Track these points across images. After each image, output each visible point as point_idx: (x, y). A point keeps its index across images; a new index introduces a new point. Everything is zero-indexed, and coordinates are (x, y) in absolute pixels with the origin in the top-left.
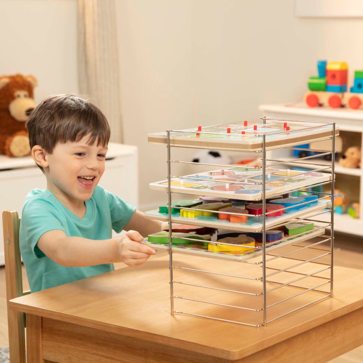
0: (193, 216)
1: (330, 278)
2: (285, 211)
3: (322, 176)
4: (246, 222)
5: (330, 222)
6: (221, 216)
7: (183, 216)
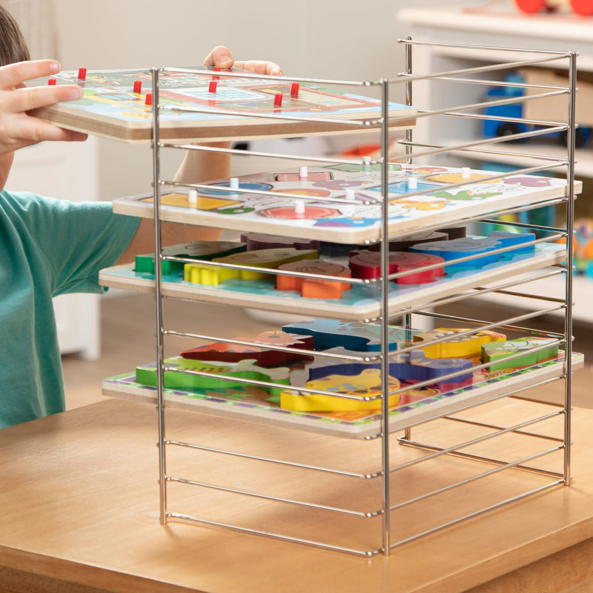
0: (215, 280)
1: (563, 438)
2: (445, 271)
3: (548, 184)
4: (341, 298)
5: (564, 298)
6: (282, 282)
7: (190, 280)
